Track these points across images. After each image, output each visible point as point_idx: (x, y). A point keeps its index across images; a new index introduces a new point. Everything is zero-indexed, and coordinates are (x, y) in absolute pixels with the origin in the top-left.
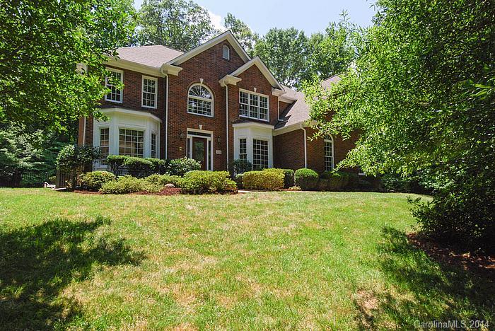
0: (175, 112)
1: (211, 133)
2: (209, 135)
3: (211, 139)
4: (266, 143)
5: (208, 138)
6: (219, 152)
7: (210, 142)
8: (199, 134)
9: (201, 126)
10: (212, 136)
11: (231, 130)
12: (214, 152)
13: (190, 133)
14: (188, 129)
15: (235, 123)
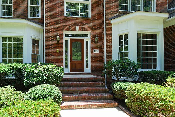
0: (52, 17)
1: (89, 33)
2: (86, 36)
3: (89, 39)
4: (155, 36)
5: (86, 39)
6: (96, 51)
7: (87, 42)
8: (76, 35)
9: (77, 28)
10: (90, 36)
11: (110, 27)
12: (92, 51)
13: (67, 35)
14: (65, 32)
15: (113, 19)
